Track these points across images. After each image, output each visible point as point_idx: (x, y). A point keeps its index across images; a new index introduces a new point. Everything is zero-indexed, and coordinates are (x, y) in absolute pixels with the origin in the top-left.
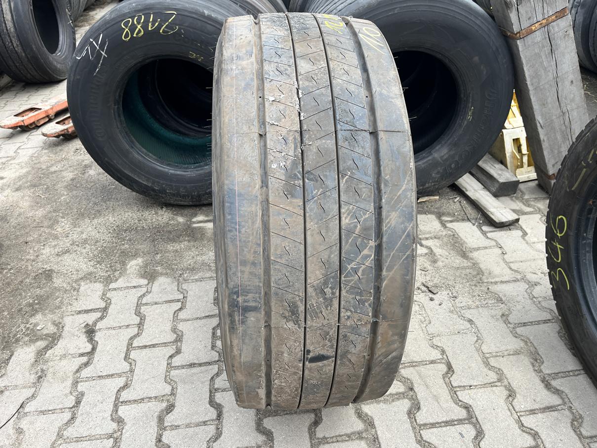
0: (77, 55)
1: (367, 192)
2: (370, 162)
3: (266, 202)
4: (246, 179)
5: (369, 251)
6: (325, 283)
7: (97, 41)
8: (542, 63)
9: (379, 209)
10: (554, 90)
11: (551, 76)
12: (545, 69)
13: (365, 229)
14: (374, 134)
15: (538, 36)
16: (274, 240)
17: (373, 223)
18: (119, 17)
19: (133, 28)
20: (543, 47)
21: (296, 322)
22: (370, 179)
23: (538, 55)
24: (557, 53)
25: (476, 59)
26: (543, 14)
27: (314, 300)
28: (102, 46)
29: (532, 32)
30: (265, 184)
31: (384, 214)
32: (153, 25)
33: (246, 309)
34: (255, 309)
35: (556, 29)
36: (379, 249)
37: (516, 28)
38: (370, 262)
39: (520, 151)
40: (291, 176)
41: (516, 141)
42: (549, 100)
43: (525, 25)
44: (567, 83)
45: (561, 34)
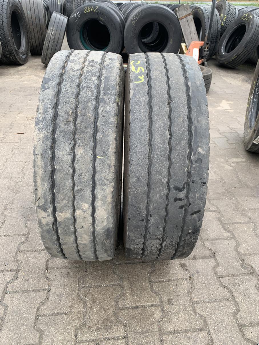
0: (72, 16)
7: (78, 12)
8: (186, 27)
10: (190, 36)
11: (189, 32)
12: (187, 29)
18: (84, 6)
19: (87, 10)
20: (186, 23)
23: (185, 25)
24: (190, 25)
26: (185, 14)
28: (79, 14)
29: (183, 19)
32: (92, 9)
35: (189, 18)
37: (179, 17)
42: (189, 39)
43: (181, 16)
44: (194, 34)
45: (190, 20)
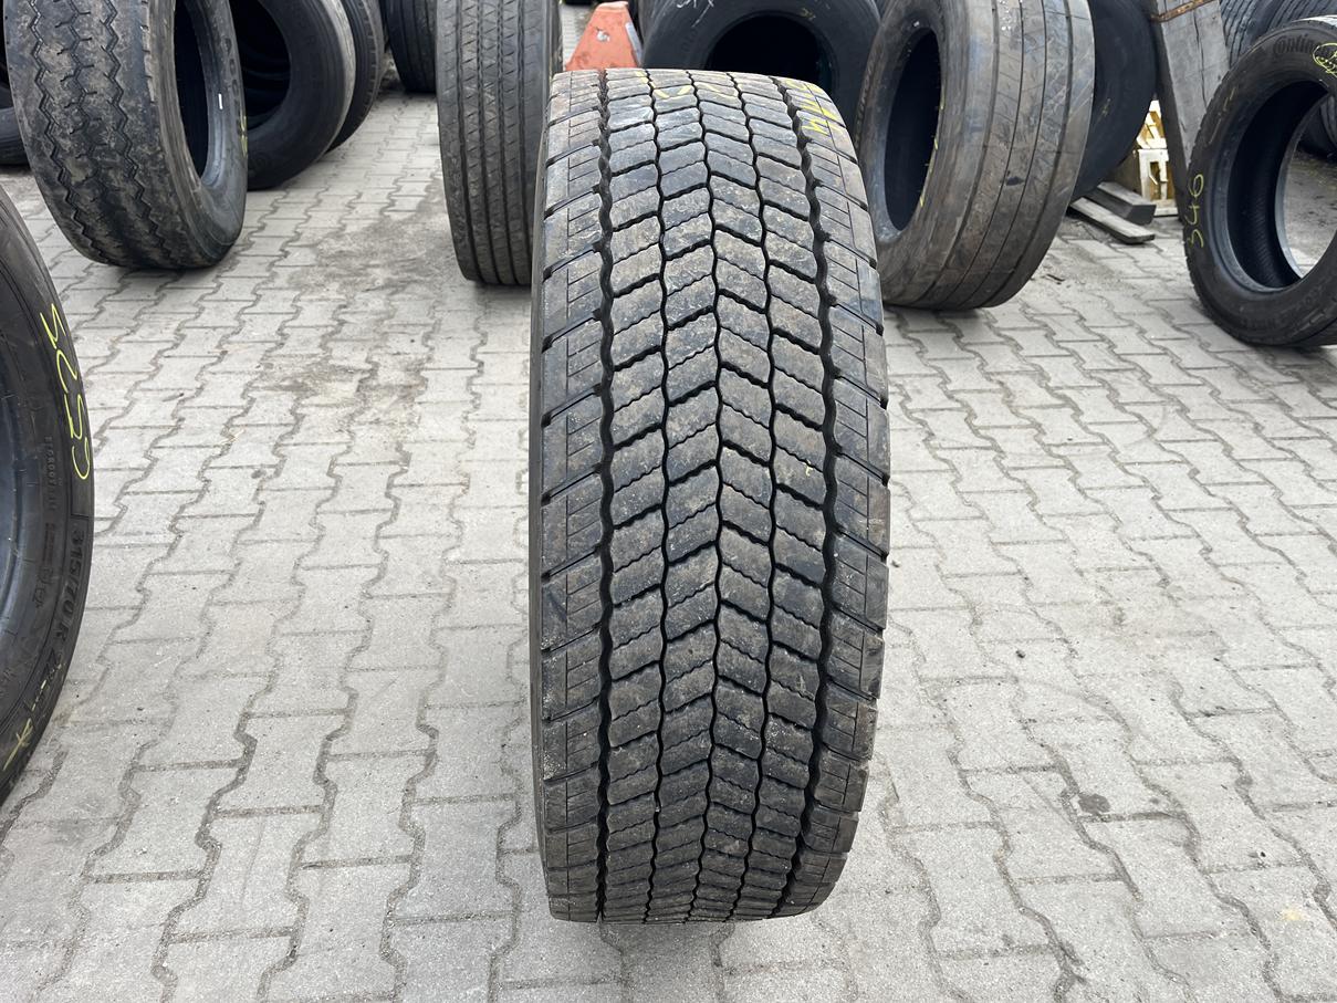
1: (1064, 52)
2: (1066, 34)
3: (997, 52)
4: (985, 35)
5: (1062, 93)
6: (1031, 113)
8: (1187, 52)
9: (1071, 66)
10: (1200, 85)
11: (1196, 69)
12: (1190, 58)
13: (1061, 77)
14: (1068, 18)
15: (1184, 20)
16: (1002, 78)
17: (1066, 73)
20: (1189, 33)
21: (1006, 142)
22: (1066, 44)
23: (1183, 42)
24: (1204, 42)
25: (1118, 39)
27: (1022, 126)
29: (1178, 15)
30: (997, 41)
31: (1074, 68)
33: (974, 129)
34: (979, 130)
35: (1204, 14)
36: (1069, 94)
37: (1160, 10)
38: (1063, 101)
39: (1157, 177)
40: (1014, 36)
41: (1154, 165)
42: (1194, 97)
43: (1171, 6)
44: (1215, 79)
45: (1208, 20)
